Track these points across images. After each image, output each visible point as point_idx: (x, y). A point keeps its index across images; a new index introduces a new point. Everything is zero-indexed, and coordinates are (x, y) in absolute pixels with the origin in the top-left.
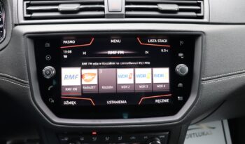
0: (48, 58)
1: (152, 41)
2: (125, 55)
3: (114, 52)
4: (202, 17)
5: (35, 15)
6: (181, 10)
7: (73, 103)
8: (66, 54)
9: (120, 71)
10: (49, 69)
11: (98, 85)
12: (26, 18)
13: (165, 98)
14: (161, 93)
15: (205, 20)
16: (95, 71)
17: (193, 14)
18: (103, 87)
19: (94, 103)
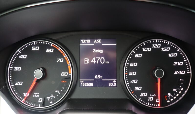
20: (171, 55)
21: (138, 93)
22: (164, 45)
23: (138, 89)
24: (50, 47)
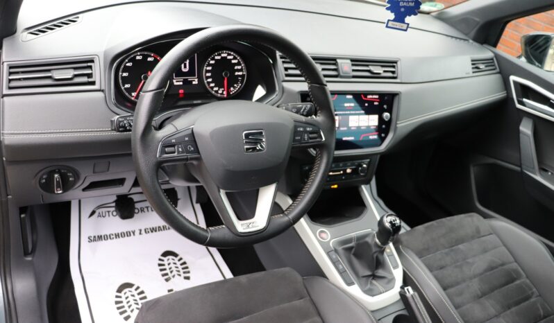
1: (369, 97)
2: (354, 106)
3: (348, 105)
4: (396, 78)
6: (384, 72)
15: (399, 80)
17: (392, 75)
18: (342, 129)
20: (234, 61)
21: (212, 88)
22: (229, 55)
23: (212, 85)
24: (151, 56)
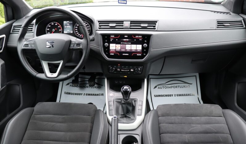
0: (106, 41)
1: (137, 37)
2: (129, 41)
3: (125, 40)
4: (155, 29)
5: (102, 27)
6: (148, 26)
7: (113, 54)
8: (112, 40)
9: (127, 45)
10: (106, 44)
11: (120, 49)
12: (99, 28)
13: (140, 54)
14: (139, 52)
15: (156, 30)
16: (120, 45)
17: (153, 27)
18: (122, 50)
19: (119, 54)
21: (78, 34)
24: (56, 23)
